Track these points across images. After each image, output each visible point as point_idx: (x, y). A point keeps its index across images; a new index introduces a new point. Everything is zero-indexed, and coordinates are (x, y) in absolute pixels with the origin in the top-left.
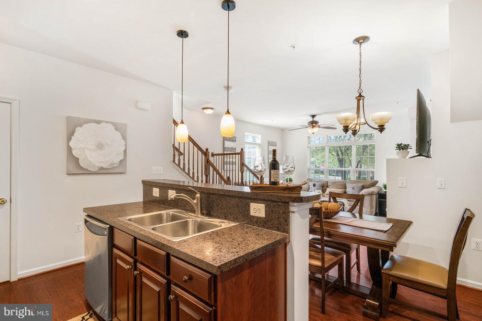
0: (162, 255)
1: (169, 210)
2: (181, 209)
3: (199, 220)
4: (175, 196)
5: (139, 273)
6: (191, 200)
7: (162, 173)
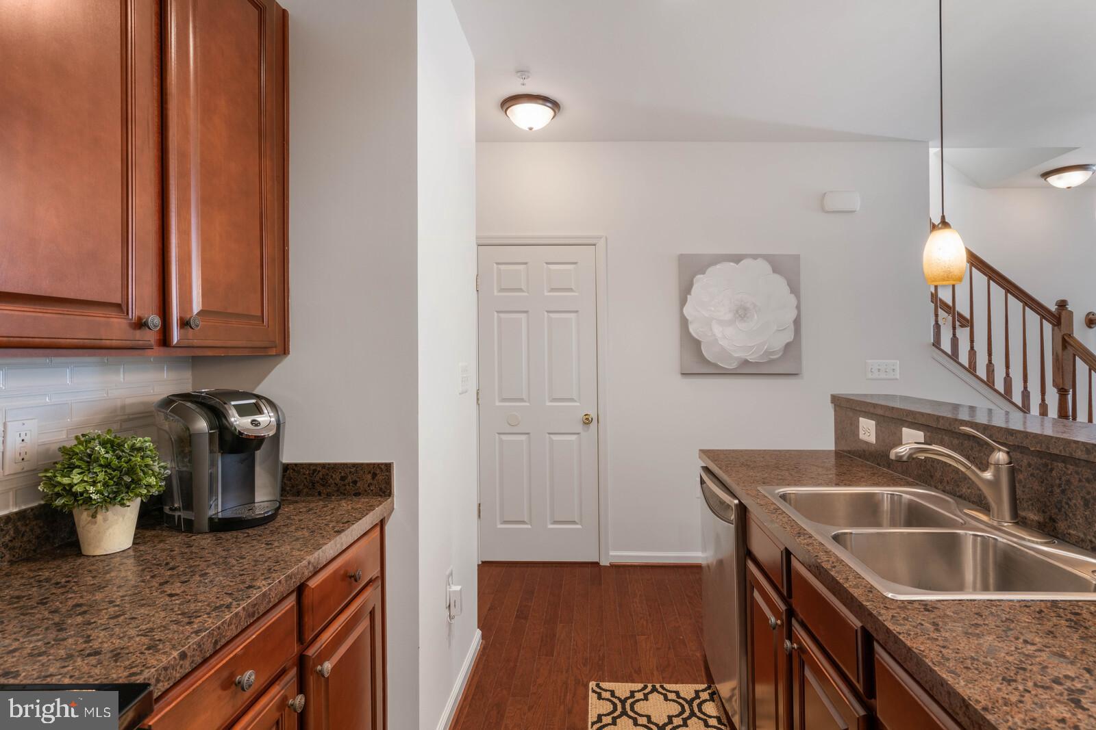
0: (851, 627)
1: (901, 486)
2: (944, 491)
3: (1002, 539)
4: (912, 451)
5: (798, 648)
6: (973, 467)
7: (898, 377)
